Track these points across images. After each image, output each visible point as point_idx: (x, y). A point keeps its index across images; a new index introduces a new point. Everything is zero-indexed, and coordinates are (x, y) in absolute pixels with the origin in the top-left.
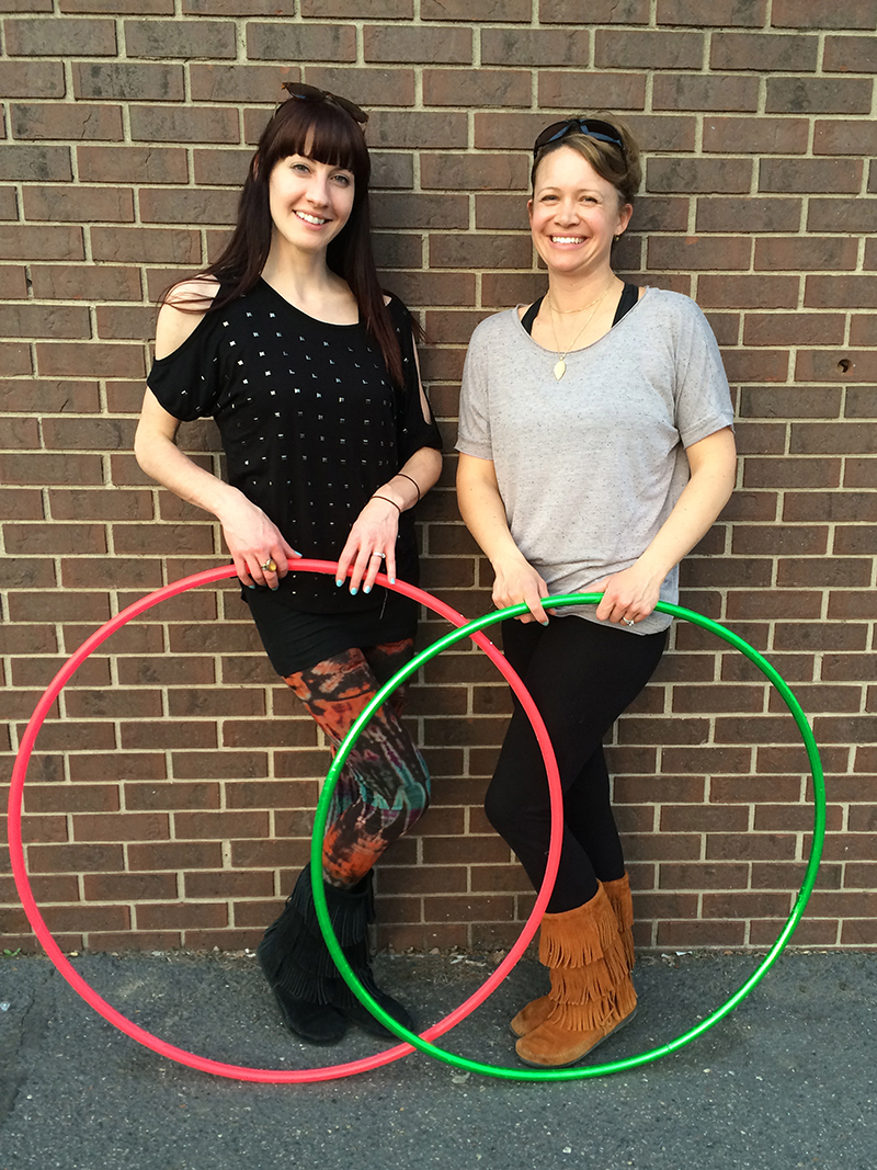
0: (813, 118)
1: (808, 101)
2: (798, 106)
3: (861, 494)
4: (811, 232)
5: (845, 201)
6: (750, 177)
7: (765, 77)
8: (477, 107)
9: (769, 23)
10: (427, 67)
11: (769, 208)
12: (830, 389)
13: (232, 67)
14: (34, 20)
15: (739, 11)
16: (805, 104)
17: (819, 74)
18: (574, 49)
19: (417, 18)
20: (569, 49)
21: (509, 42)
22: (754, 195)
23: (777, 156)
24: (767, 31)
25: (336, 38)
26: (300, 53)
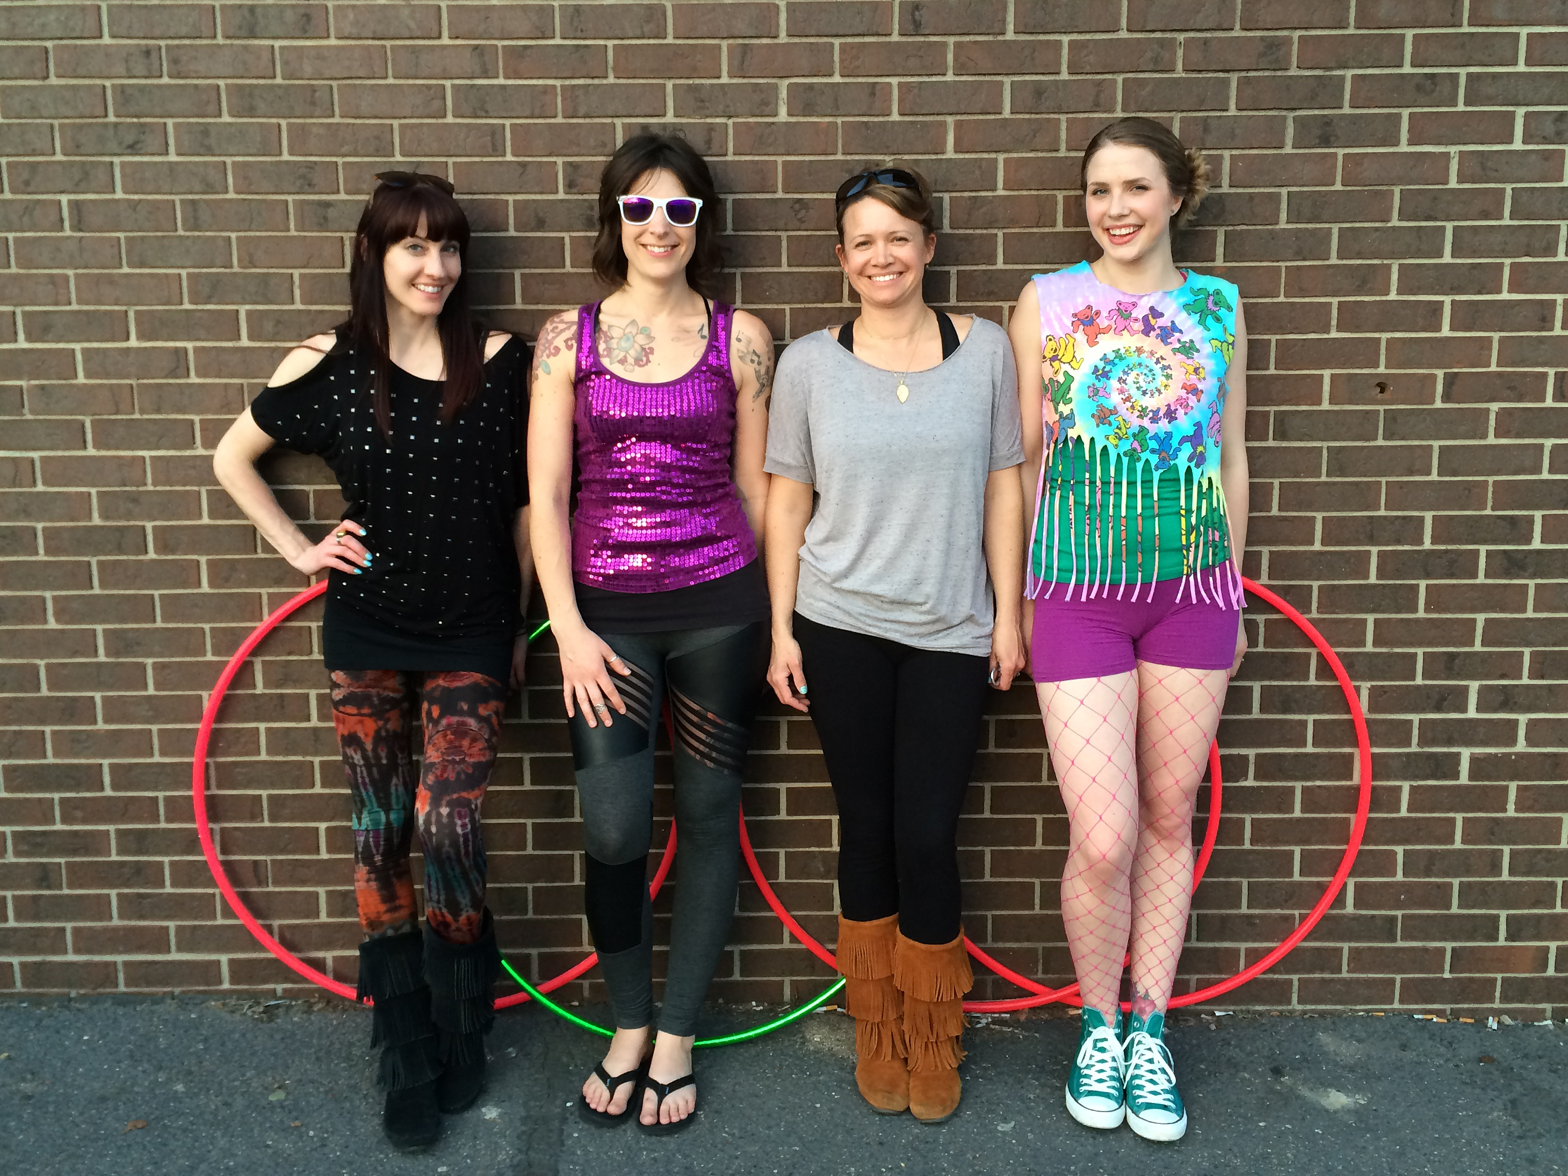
0: (1341, 152)
1: (1336, 136)
2: (1326, 141)
3: (1404, 518)
4: (1342, 259)
5: (1377, 229)
6: (1278, 209)
7: (1292, 114)
8: (1005, 152)
9: (1295, 64)
10: (959, 117)
11: (1297, 238)
12: (1367, 412)
13: (773, 123)
14: (589, 85)
15: (1263, 55)
16: (1332, 139)
17: (1347, 110)
18: (1102, 95)
19: (950, 72)
20: (1097, 95)
21: (1039, 91)
22: (1283, 225)
23: (1305, 189)
24: (1293, 72)
25: (873, 94)
26: (838, 109)
